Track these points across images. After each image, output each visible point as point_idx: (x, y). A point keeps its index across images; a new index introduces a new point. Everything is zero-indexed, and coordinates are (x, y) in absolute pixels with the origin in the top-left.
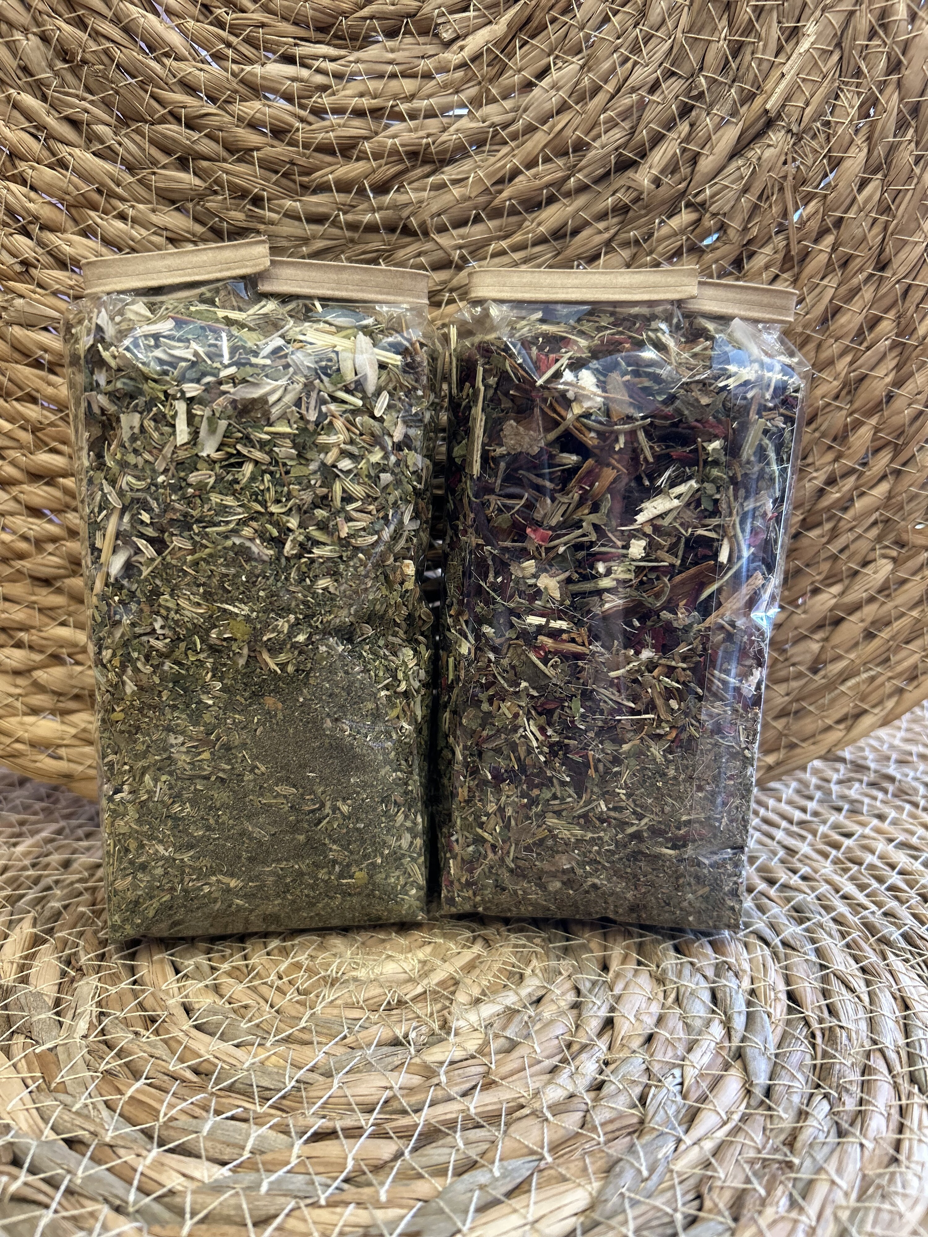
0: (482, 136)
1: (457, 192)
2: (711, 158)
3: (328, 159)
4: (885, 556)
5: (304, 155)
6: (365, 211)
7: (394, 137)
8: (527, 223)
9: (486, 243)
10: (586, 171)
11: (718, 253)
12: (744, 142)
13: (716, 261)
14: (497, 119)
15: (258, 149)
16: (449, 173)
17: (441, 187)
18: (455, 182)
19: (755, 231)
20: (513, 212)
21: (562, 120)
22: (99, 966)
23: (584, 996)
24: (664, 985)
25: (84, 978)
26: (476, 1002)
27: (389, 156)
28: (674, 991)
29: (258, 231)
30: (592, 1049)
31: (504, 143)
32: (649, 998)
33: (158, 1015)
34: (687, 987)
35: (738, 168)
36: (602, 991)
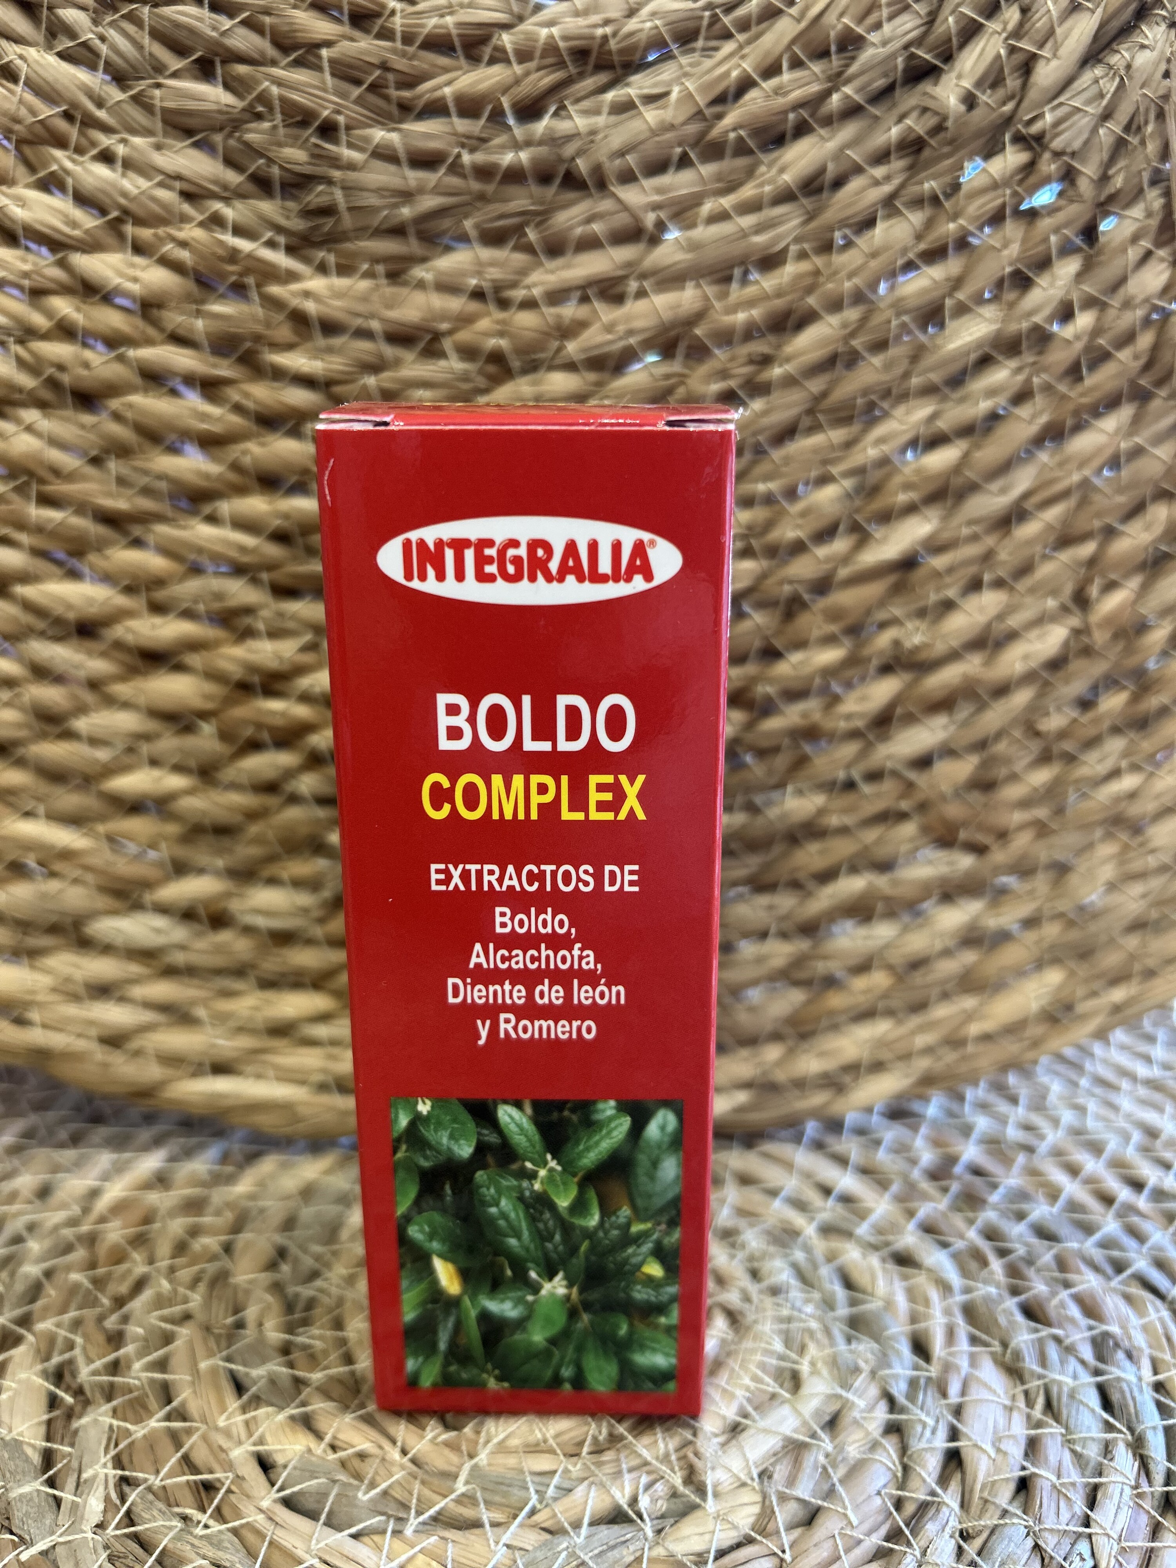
0: (691, 24)
1: (651, 116)
2: (1054, 63)
3: (443, 61)
5: (404, 55)
6: (503, 148)
7: (551, 23)
8: (763, 169)
9: (698, 200)
10: (857, 83)
11: (1061, 217)
12: (1104, 40)
13: (1056, 230)
15: (329, 44)
16: (637, 86)
17: (625, 107)
18: (651, 99)
19: (1118, 182)
20: (742, 149)
22: (112, 1385)
23: (902, 1410)
24: (1023, 1382)
25: (89, 1409)
26: (735, 1430)
27: (542, 57)
28: (1042, 1392)
29: (330, 182)
30: (938, 1511)
31: (727, 36)
32: (1005, 1407)
33: (219, 1480)
34: (1060, 1384)
35: (1096, 81)
36: (929, 1398)
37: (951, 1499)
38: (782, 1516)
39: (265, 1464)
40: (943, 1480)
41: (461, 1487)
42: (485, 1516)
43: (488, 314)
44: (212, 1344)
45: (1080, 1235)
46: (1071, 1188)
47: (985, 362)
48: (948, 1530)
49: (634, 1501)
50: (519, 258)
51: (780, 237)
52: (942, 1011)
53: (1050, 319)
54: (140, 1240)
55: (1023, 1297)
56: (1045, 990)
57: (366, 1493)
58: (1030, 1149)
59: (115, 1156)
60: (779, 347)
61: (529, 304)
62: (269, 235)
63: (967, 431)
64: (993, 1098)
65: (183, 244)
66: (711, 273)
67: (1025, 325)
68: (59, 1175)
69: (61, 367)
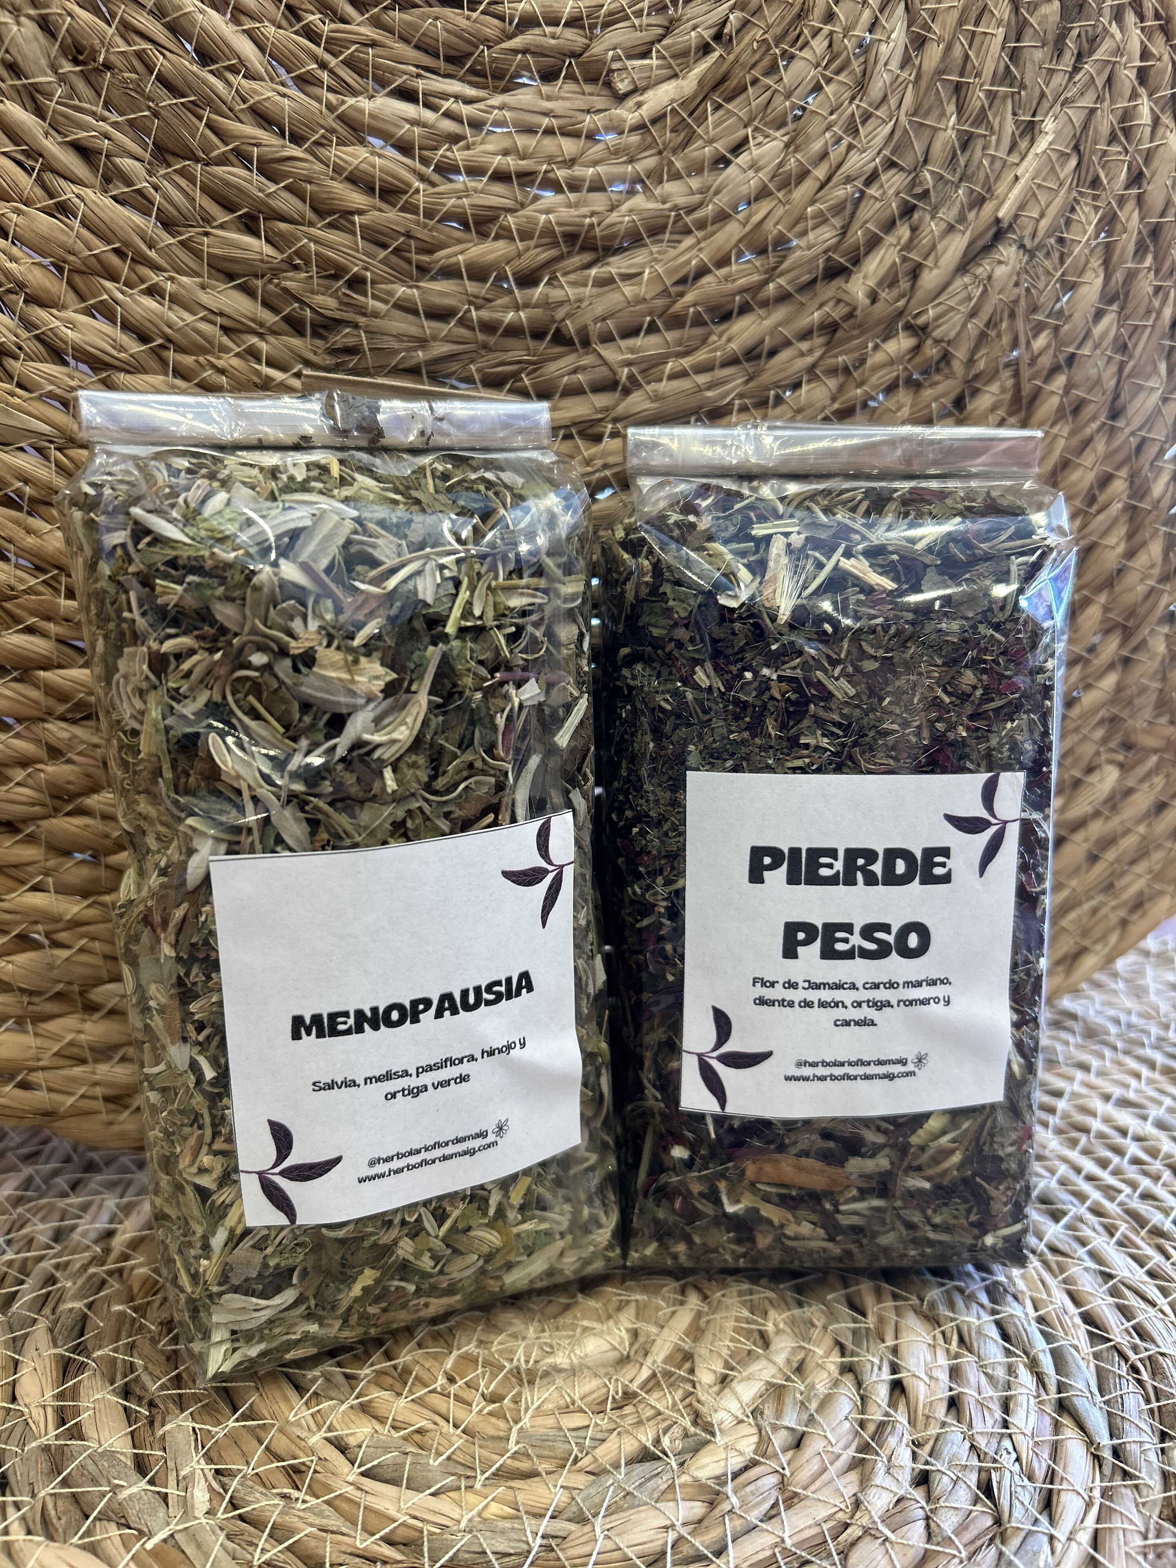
0: (661, 221)
1: (628, 290)
2: (936, 272)
3: (458, 234)
4: (1111, 762)
5: (425, 226)
6: (506, 308)
7: (548, 212)
8: (714, 338)
9: (662, 360)
10: (788, 276)
11: (939, 390)
12: (971, 256)
13: (936, 399)
14: (682, 201)
15: (361, 212)
16: (616, 265)
17: (606, 282)
18: (626, 277)
19: (981, 365)
20: (698, 322)
21: (763, 208)
22: (181, 1396)
23: (853, 1354)
24: (940, 1326)
25: (168, 1418)
26: (724, 1381)
27: (540, 237)
28: (955, 1331)
29: (355, 326)
30: (894, 1427)
31: (688, 232)
32: (930, 1345)
33: (304, 1463)
34: (968, 1324)
35: (966, 287)
36: (871, 1343)
37: (901, 1417)
38: (777, 1442)
39: (341, 1447)
40: (893, 1404)
41: (513, 1447)
42: (540, 1467)
48: (904, 1440)
49: (657, 1443)
51: (727, 393)
57: (435, 1460)
62: (299, 368)
65: (222, 371)
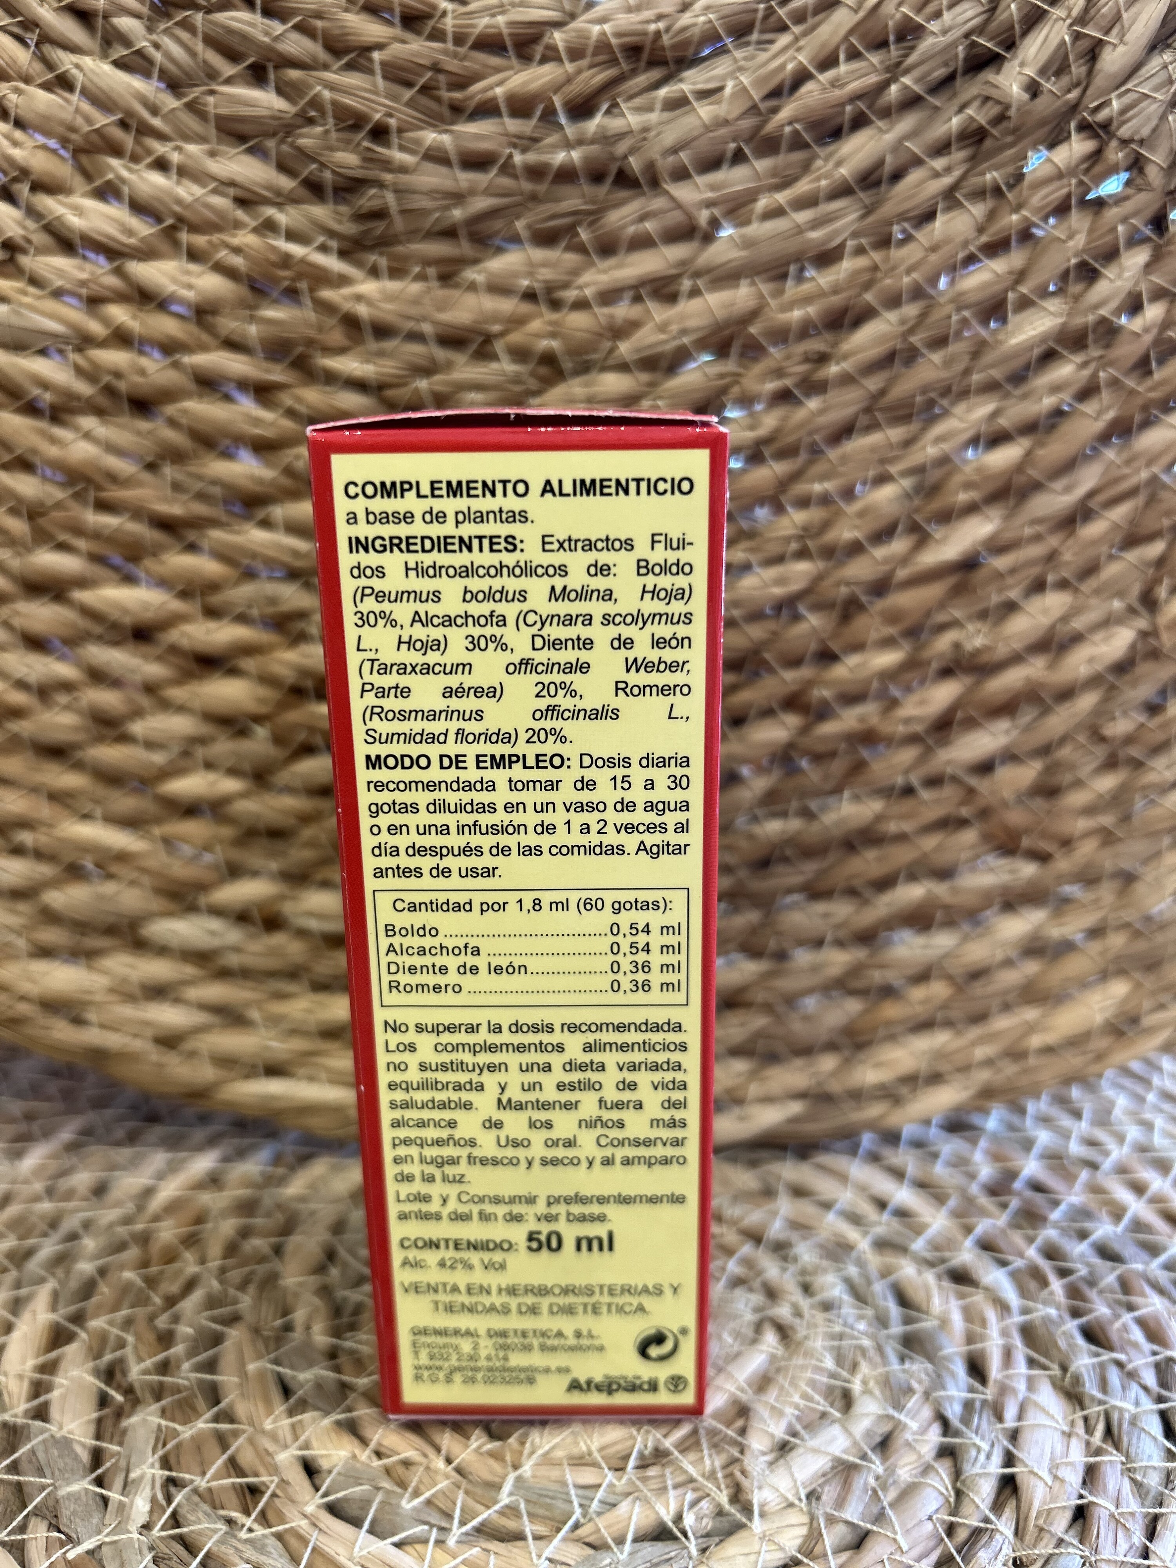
0: (745, 18)
1: (705, 111)
2: (1121, 49)
3: (495, 61)
5: (455, 55)
6: (555, 147)
7: (603, 20)
8: (819, 163)
9: (752, 196)
10: (916, 73)
11: (1128, 207)
13: (1124, 220)
15: (380, 47)
16: (691, 81)
17: (678, 104)
18: (704, 95)
20: (798, 143)
22: (161, 1384)
23: (957, 1434)
24: (1083, 1408)
25: (138, 1408)
26: (783, 1448)
27: (594, 54)
28: (1102, 1418)
29: (381, 185)
30: (991, 1538)
31: (783, 28)
32: (1064, 1433)
33: (264, 1483)
34: (1121, 1410)
35: (1165, 67)
36: (984, 1421)
37: (1005, 1526)
38: (830, 1539)
39: (310, 1469)
40: (997, 1506)
41: (505, 1499)
42: (528, 1529)
43: (541, 315)
44: (261, 1346)
45: (1144, 1255)
46: (1136, 1207)
47: (1049, 357)
48: (1001, 1558)
49: (678, 1518)
50: (571, 258)
51: (836, 233)
52: (1002, 1023)
53: (1118, 312)
54: (191, 1240)
55: (1084, 1320)
56: (1109, 1002)
57: (409, 1501)
58: (1094, 1166)
59: (170, 1155)
60: (835, 344)
61: (581, 305)
62: (321, 239)
63: (1030, 428)
64: (1055, 1112)
65: (237, 250)
66: (766, 271)
67: (1091, 318)
68: (117, 1173)
69: (118, 374)
